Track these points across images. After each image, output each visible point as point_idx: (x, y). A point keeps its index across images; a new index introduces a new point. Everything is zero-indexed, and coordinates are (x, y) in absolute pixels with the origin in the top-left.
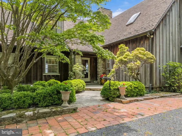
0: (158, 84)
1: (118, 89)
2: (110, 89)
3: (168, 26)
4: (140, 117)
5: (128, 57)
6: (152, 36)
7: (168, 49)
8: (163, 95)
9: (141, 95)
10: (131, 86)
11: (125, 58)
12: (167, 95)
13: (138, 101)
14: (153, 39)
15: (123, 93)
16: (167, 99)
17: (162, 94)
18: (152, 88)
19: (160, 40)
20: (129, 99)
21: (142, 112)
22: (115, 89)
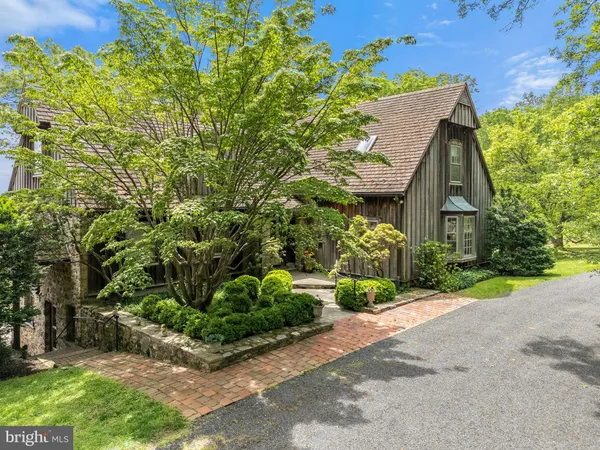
0: (409, 277)
1: (365, 294)
2: (355, 295)
3: (423, 180)
4: (402, 330)
5: (372, 242)
6: (401, 202)
7: (423, 216)
8: (417, 297)
9: (391, 300)
10: (379, 288)
11: (367, 242)
12: (422, 296)
13: (389, 308)
14: (402, 205)
15: (371, 299)
16: (424, 302)
17: (416, 293)
18: (401, 283)
19: (412, 207)
20: (380, 307)
21: (401, 325)
22: (361, 294)
